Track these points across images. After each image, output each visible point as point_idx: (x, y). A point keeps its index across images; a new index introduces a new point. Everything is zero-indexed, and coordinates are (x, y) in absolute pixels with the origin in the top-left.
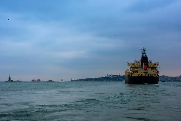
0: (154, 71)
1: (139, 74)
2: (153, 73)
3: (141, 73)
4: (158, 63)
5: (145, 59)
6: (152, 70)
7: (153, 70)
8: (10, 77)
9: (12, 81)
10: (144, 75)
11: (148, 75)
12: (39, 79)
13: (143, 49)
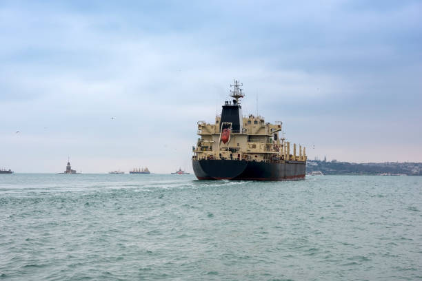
0: (254, 146)
1: (212, 153)
2: (253, 151)
3: (221, 150)
4: (280, 124)
5: (231, 112)
6: (249, 141)
7: (252, 141)
8: (69, 164)
9: (74, 172)
10: (227, 155)
11: (239, 155)
12: (147, 169)
13: (234, 84)
